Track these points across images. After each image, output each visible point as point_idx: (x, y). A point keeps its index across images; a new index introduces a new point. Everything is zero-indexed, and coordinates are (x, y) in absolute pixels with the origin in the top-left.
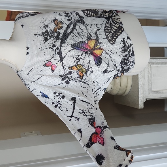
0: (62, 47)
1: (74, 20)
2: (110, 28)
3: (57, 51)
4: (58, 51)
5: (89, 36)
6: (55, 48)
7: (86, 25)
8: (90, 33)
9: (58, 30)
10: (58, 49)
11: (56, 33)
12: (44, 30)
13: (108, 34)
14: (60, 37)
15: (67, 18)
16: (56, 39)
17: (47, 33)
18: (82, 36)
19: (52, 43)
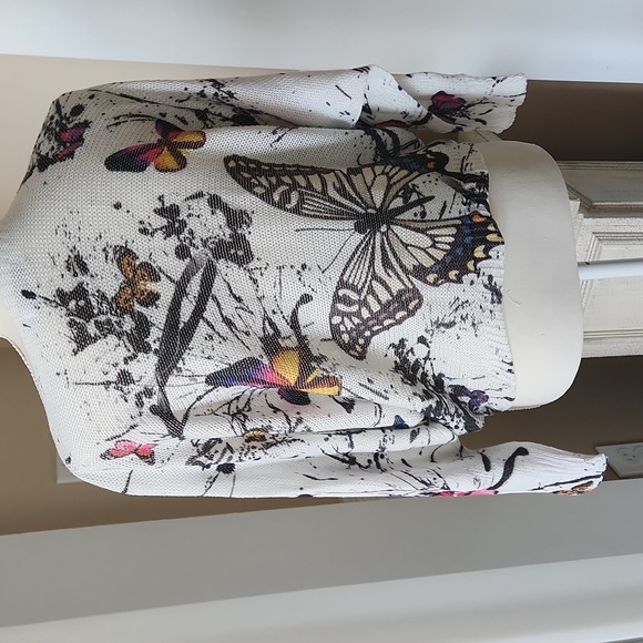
0: (166, 389)
1: (205, 243)
2: (359, 292)
3: (148, 402)
4: (154, 401)
5: (271, 332)
6: (136, 389)
7: (257, 275)
8: (270, 314)
9: (138, 308)
10: (149, 393)
11: (127, 317)
12: (69, 284)
13: (342, 322)
14: (150, 340)
15: (173, 241)
16: (131, 348)
17: (82, 303)
18: (243, 336)
19: (116, 365)
